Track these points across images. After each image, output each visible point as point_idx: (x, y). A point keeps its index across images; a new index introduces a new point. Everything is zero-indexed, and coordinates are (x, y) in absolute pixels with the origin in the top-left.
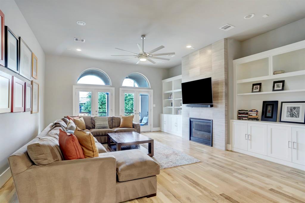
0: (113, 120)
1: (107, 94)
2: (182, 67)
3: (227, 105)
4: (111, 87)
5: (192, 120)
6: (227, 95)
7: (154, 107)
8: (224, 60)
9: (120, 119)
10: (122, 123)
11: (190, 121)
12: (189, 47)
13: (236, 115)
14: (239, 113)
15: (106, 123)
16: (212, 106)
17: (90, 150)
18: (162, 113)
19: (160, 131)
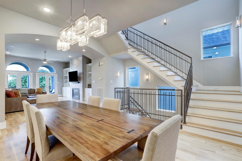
0: (31, 90)
1: (28, 76)
2: (70, 64)
3: (83, 82)
4: (30, 72)
5: (73, 89)
6: (83, 78)
7: (58, 84)
8: (82, 64)
9: (35, 90)
10: (37, 91)
11: (73, 90)
12: (70, 56)
13: (87, 86)
14: (88, 86)
15: (27, 92)
16: (79, 83)
17: (18, 95)
18: (63, 87)
19: (62, 96)
